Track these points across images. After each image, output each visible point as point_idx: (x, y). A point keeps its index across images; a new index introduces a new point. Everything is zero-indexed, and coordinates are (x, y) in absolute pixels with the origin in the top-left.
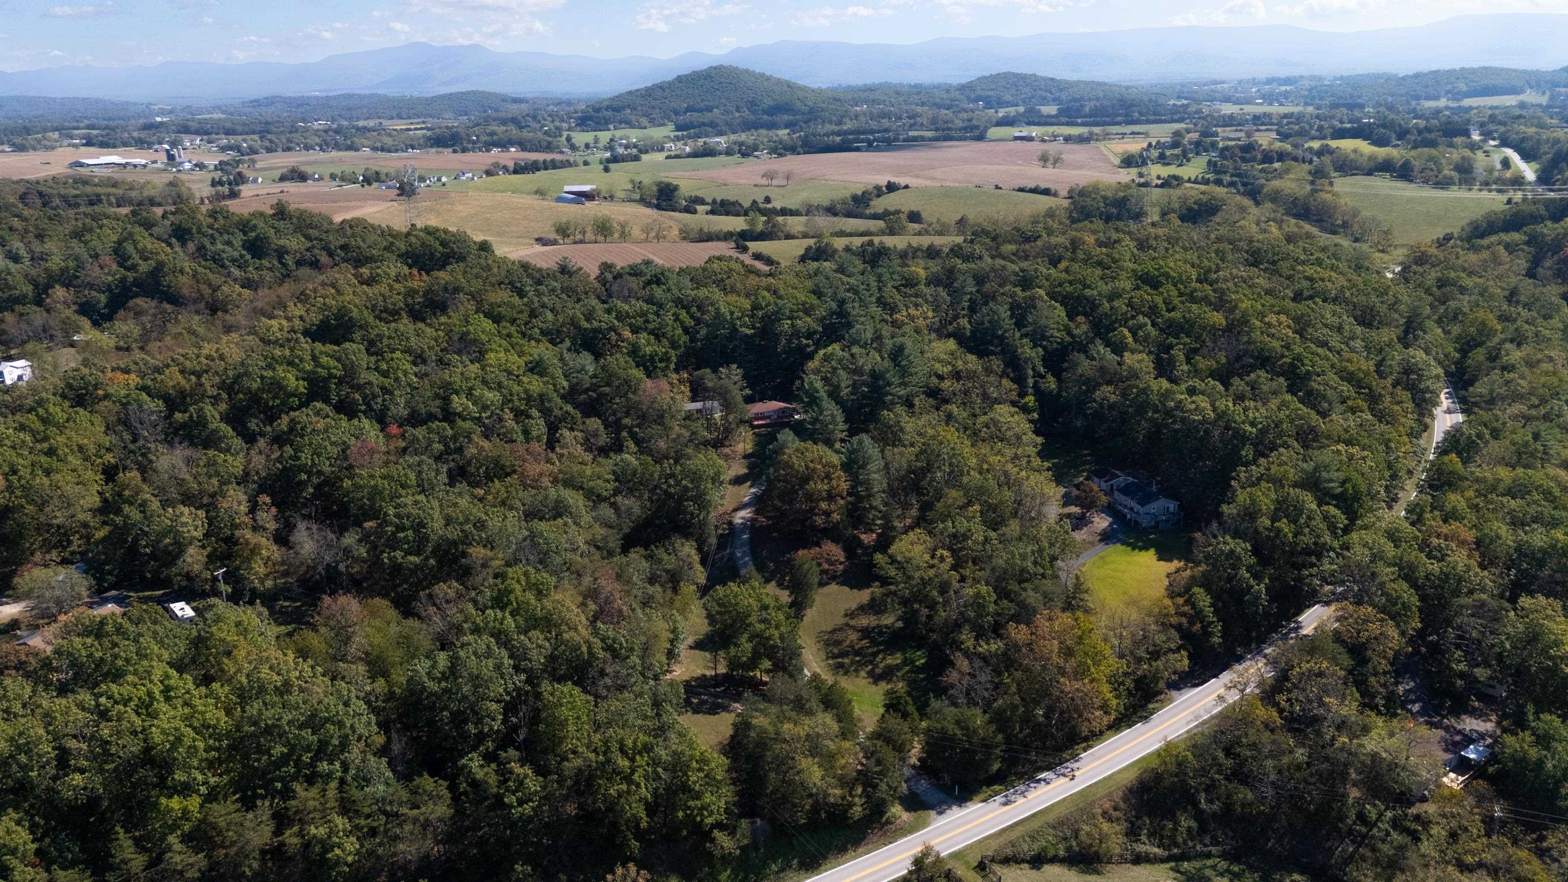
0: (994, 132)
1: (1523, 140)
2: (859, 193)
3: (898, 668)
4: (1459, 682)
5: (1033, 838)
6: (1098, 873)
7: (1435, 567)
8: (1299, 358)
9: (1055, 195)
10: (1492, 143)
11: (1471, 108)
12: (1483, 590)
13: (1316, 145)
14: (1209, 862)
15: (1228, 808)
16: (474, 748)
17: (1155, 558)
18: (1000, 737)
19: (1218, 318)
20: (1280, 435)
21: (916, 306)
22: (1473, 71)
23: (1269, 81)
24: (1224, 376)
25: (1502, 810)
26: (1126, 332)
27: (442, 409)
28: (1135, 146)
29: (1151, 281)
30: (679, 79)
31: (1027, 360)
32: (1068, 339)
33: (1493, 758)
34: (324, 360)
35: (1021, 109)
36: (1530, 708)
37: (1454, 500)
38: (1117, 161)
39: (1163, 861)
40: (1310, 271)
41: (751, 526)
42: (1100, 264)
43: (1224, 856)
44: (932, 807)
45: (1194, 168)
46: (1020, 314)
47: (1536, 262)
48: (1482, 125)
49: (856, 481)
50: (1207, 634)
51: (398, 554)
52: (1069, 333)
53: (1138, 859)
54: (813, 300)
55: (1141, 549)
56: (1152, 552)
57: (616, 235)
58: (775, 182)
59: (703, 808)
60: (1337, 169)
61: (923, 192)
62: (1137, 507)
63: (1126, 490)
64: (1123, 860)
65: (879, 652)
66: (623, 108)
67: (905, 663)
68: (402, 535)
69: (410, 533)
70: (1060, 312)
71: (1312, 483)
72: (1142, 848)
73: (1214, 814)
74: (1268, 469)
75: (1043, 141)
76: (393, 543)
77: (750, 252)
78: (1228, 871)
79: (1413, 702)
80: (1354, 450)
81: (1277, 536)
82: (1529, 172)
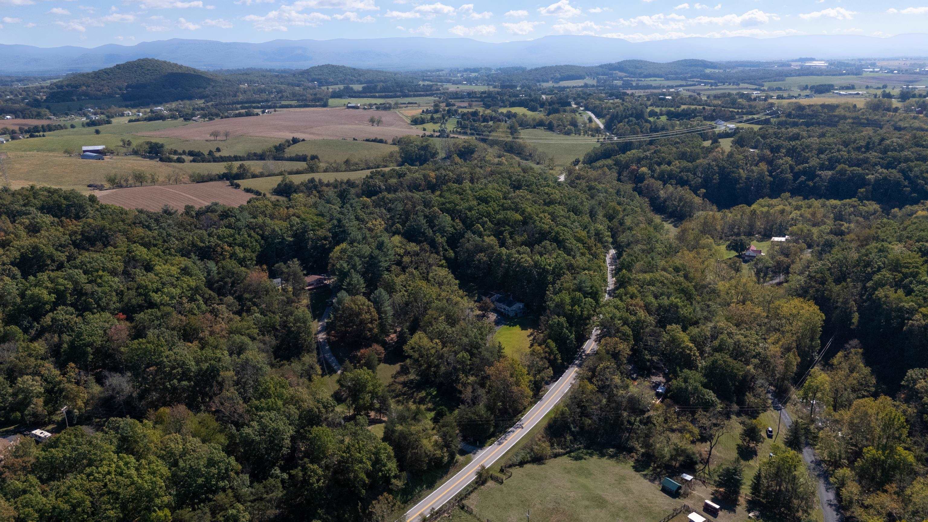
0: (331, 101)
1: (595, 107)
2: (278, 145)
3: (426, 397)
4: (648, 363)
5: (517, 456)
6: (544, 464)
7: (633, 318)
8: (558, 233)
9: (386, 143)
10: (582, 109)
11: (565, 88)
12: (651, 325)
13: (504, 110)
14: (580, 451)
15: (582, 428)
16: (274, 465)
17: (520, 329)
18: (493, 416)
19: (518, 217)
20: (561, 269)
21: (376, 220)
22: (561, 67)
23: (466, 70)
24: (530, 244)
25: (678, 408)
26: (479, 225)
27: (146, 301)
28: (416, 112)
29: (484, 200)
30: (118, 67)
31: (439, 244)
32: (454, 231)
33: (668, 391)
34: (61, 280)
35: (342, 87)
36: (678, 369)
37: (632, 289)
38: (409, 122)
39: (564, 454)
40: (546, 189)
41: (328, 341)
42: (457, 192)
43: (585, 448)
44: (471, 452)
45: (451, 125)
46: (431, 220)
47: (620, 174)
48: (574, 99)
49: (379, 312)
50: (556, 359)
51: (175, 381)
52: (455, 229)
53: (556, 456)
54: (320, 219)
55: (513, 326)
56: (518, 326)
57: (149, 181)
58: (218, 138)
59: (390, 470)
60: (521, 125)
61: (314, 143)
62: (507, 308)
63: (499, 300)
64: (551, 457)
65: (414, 392)
66: (80, 86)
67: (428, 394)
68: (175, 371)
69: (179, 369)
70: (449, 218)
71: (579, 289)
72: (555, 451)
73: (577, 432)
74: (562, 285)
75: (364, 109)
76: (170, 376)
77: (242, 188)
78: (587, 453)
79: (633, 374)
80: (591, 272)
81: (574, 313)
82: (600, 123)
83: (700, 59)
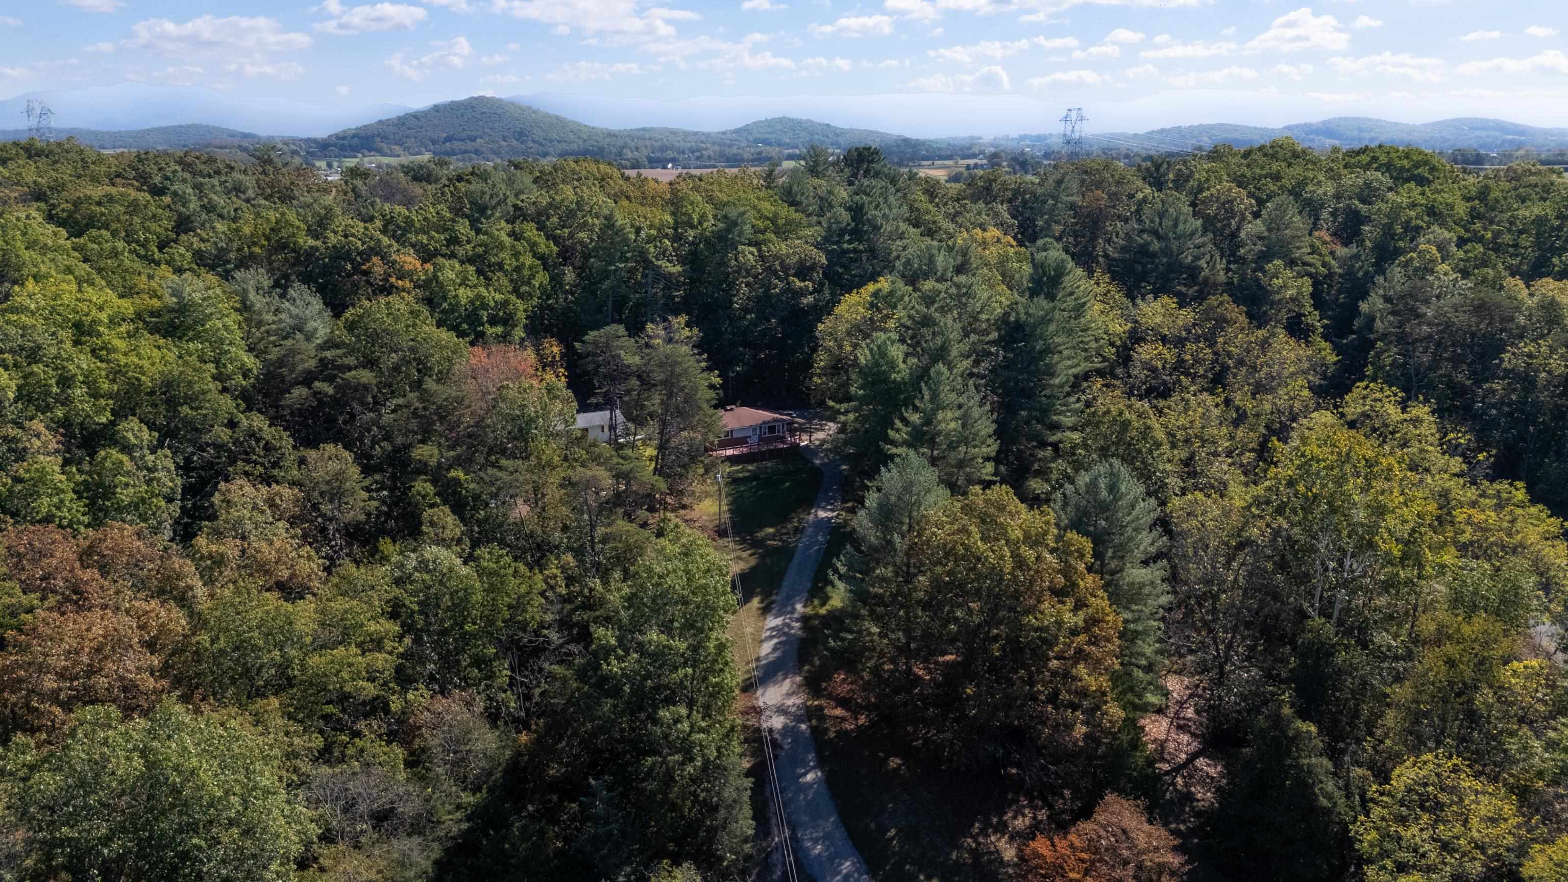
83: (1491, 117)
